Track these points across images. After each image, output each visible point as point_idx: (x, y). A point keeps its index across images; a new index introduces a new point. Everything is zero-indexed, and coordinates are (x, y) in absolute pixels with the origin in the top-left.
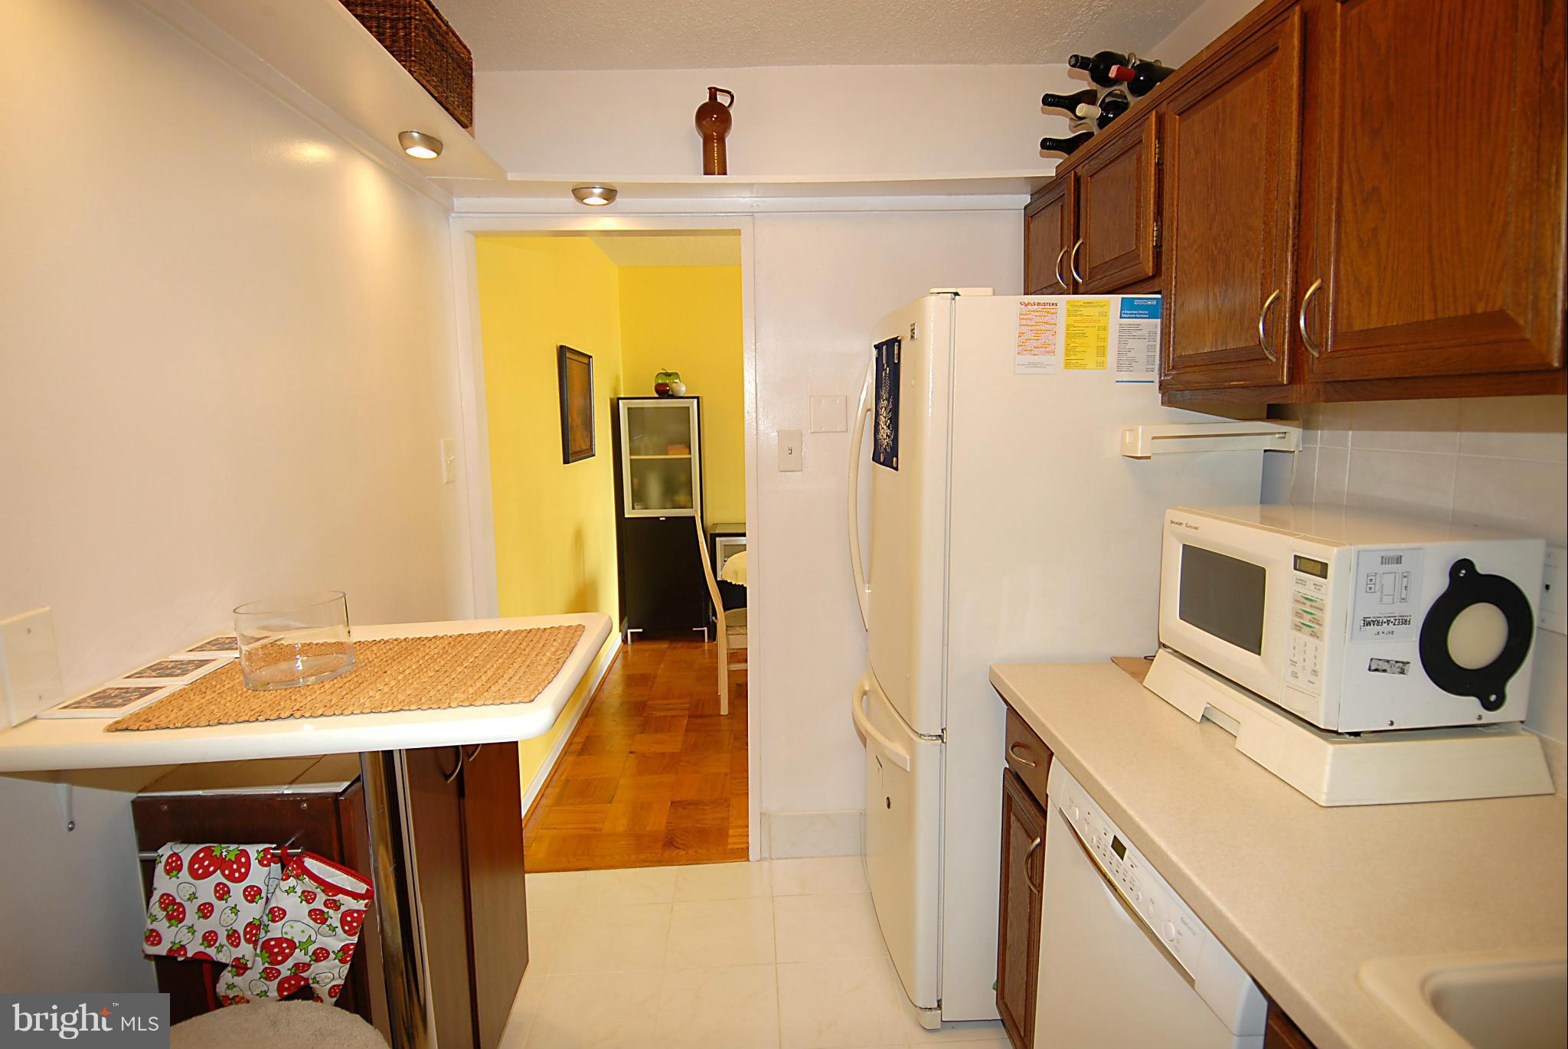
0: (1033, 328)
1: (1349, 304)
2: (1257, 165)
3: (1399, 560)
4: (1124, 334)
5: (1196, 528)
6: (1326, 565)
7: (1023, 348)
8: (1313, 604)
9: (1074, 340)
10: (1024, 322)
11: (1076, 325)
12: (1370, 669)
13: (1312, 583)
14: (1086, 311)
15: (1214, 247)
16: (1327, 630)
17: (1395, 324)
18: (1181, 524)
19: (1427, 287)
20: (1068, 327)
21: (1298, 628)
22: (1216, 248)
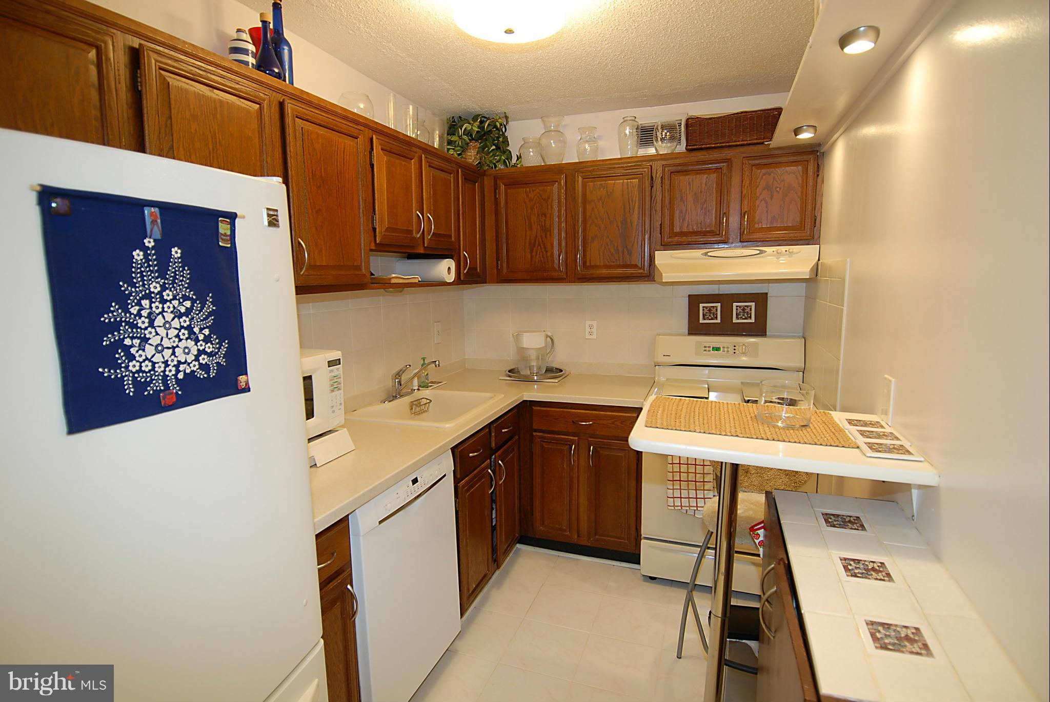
6: (340, 359)
8: (337, 377)
13: (335, 370)
21: (333, 391)
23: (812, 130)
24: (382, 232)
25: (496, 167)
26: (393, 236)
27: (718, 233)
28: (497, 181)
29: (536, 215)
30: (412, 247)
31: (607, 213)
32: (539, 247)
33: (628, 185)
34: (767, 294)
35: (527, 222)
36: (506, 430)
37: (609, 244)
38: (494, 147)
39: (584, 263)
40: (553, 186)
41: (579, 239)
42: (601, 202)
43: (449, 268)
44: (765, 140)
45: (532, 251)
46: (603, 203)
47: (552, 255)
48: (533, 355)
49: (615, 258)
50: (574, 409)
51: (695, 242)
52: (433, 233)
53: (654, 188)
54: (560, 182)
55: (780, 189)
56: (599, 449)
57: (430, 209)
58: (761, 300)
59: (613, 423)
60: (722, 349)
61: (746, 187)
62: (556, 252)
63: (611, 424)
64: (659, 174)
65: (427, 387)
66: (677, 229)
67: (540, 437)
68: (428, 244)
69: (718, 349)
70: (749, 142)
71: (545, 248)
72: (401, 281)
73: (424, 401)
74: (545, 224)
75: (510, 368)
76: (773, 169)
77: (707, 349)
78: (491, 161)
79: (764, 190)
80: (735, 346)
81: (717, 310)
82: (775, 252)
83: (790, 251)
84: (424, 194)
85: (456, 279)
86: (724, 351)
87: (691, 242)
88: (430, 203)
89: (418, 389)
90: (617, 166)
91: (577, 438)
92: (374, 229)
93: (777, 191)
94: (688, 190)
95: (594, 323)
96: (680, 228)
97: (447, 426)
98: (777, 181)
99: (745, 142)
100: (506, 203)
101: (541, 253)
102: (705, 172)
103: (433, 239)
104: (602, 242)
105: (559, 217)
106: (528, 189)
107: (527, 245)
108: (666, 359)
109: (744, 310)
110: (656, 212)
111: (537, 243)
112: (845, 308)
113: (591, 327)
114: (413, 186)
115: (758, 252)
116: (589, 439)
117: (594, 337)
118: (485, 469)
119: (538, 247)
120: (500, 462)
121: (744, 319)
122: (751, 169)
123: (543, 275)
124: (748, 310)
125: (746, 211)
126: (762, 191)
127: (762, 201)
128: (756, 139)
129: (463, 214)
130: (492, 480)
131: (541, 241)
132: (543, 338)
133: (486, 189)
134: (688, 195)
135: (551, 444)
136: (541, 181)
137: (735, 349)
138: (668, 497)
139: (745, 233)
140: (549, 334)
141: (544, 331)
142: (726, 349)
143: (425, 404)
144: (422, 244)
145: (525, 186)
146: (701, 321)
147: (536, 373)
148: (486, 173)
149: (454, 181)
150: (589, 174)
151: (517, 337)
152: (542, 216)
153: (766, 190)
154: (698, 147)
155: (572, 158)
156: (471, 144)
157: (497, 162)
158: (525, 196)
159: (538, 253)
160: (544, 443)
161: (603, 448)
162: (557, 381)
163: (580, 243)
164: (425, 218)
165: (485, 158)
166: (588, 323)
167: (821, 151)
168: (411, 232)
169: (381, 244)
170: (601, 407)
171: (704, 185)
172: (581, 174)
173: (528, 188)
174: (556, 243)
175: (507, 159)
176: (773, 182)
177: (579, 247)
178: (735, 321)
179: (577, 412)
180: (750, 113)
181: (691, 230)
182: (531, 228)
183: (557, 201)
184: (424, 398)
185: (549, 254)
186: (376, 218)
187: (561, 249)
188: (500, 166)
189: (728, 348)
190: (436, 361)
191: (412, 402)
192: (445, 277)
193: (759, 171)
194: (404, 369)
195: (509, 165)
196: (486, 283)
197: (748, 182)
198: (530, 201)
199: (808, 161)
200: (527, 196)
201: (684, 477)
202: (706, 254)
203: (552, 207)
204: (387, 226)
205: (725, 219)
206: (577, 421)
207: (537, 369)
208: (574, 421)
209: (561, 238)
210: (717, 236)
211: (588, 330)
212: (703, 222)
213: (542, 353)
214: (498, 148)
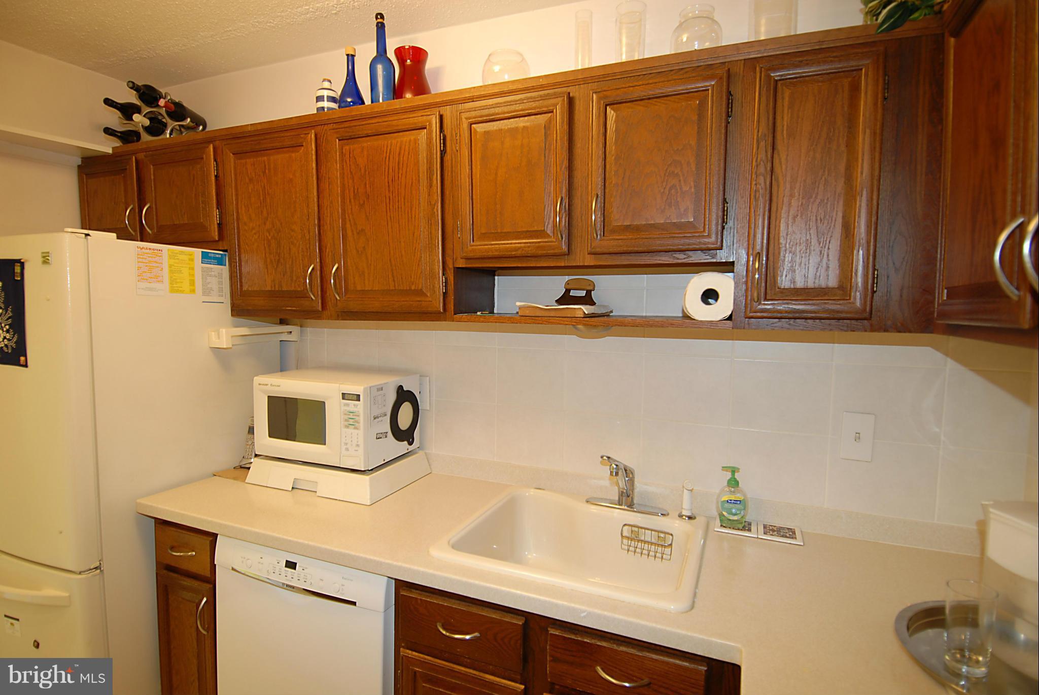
0: (147, 264)
1: (354, 278)
2: (294, 199)
3: (382, 389)
4: (205, 273)
5: (279, 386)
6: (359, 395)
7: (141, 277)
8: (354, 414)
9: (174, 275)
10: (141, 260)
11: (176, 265)
12: (377, 439)
13: (352, 405)
14: (181, 257)
15: (268, 235)
16: (362, 425)
17: (377, 289)
18: (267, 385)
19: (390, 276)
20: (170, 266)
21: (347, 427)
22: (270, 235)
43: (710, 292)
192: (690, 310)
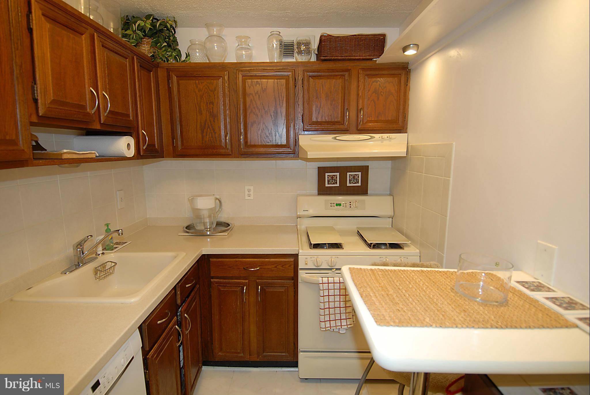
23: (416, 48)
24: (45, 104)
25: (168, 60)
26: (61, 109)
27: (343, 123)
28: (169, 72)
29: (205, 103)
30: (87, 123)
31: (263, 105)
32: (209, 129)
33: (278, 83)
34: (368, 166)
35: (197, 108)
36: (189, 285)
37: (264, 129)
38: (165, 44)
39: (246, 142)
40: (219, 80)
41: (241, 124)
42: (257, 95)
43: (128, 145)
44: (375, 57)
45: (202, 132)
46: (259, 97)
47: (220, 136)
48: (206, 214)
49: (269, 139)
50: (244, 258)
51: (327, 129)
52: (110, 111)
53: (297, 87)
54: (224, 78)
55: (384, 93)
56: (265, 288)
57: (106, 88)
58: (365, 170)
59: (276, 267)
60: (342, 205)
61: (361, 90)
62: (223, 133)
63: (274, 268)
64: (300, 78)
65: (112, 250)
66: (314, 119)
67: (217, 283)
68: (105, 121)
69: (339, 205)
70: (364, 57)
71: (214, 130)
72: (75, 156)
73: (109, 265)
74: (213, 110)
75: (186, 225)
76: (379, 79)
77: (333, 205)
78: (163, 55)
79: (373, 93)
80: (350, 203)
81: (337, 177)
82: (381, 138)
83: (390, 137)
84: (98, 72)
85: (136, 154)
86: (343, 206)
87: (324, 129)
88: (105, 82)
89: (103, 253)
90: (268, 68)
91: (247, 281)
92: (36, 101)
93: (382, 94)
94: (322, 90)
95: (251, 188)
96: (317, 119)
97: (133, 300)
98: (381, 88)
99: (362, 58)
100: (179, 91)
101: (210, 134)
102: (333, 78)
103: (110, 116)
104: (259, 127)
105: (224, 105)
106: (197, 82)
107: (198, 126)
108: (306, 213)
109: (354, 177)
110: (298, 106)
111: (207, 125)
112: (451, 179)
113: (249, 191)
114: (85, 62)
115: (370, 137)
116: (257, 281)
117: (252, 198)
118: (174, 326)
119: (207, 129)
120: (185, 315)
121: (354, 183)
122: (364, 78)
123: (213, 152)
124: (356, 177)
125: (361, 108)
126: (372, 94)
127: (372, 101)
128: (369, 56)
129: (140, 96)
130: (179, 335)
131: (210, 124)
132: (214, 201)
133: (159, 79)
134: (322, 94)
135: (227, 287)
136: (208, 76)
137: (350, 205)
138: (320, 321)
139: (361, 124)
140: (218, 197)
141: (214, 195)
142: (345, 205)
143: (110, 268)
144: (98, 119)
145: (194, 78)
146: (327, 185)
147: (209, 228)
148: (159, 65)
149: (130, 66)
150: (248, 72)
151: (192, 201)
152: (210, 104)
153: (374, 93)
154: (329, 58)
155: (231, 59)
156: (145, 40)
157: (169, 57)
158: (195, 87)
159: (208, 134)
160: (220, 287)
161: (268, 286)
162: (227, 234)
163: (242, 127)
164: (100, 96)
165: (158, 52)
166: (247, 188)
167: (409, 69)
168: (84, 107)
169: (45, 117)
170: (266, 255)
171: (333, 88)
172: (241, 72)
173: (197, 80)
174: (222, 127)
175: (177, 55)
176: (379, 88)
177: (241, 130)
178: (348, 185)
179: (248, 261)
180: (365, 36)
181: (324, 120)
182: (201, 114)
183: (222, 93)
184: (108, 262)
185: (217, 135)
186: (37, 88)
187: (227, 131)
188: (171, 60)
189: (346, 204)
190: (119, 230)
191: (96, 268)
192: (125, 152)
193: (370, 79)
194: (86, 239)
195: (180, 62)
196: (164, 158)
197: (363, 87)
198: (199, 91)
199: (401, 74)
200: (197, 87)
201: (332, 305)
202: (335, 138)
203: (218, 97)
204: (52, 98)
205: (348, 113)
206: (247, 268)
207: (210, 224)
208: (245, 267)
209: (226, 123)
210: (342, 125)
211: (247, 193)
212: (332, 115)
213: (212, 212)
214: (169, 46)
